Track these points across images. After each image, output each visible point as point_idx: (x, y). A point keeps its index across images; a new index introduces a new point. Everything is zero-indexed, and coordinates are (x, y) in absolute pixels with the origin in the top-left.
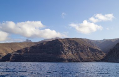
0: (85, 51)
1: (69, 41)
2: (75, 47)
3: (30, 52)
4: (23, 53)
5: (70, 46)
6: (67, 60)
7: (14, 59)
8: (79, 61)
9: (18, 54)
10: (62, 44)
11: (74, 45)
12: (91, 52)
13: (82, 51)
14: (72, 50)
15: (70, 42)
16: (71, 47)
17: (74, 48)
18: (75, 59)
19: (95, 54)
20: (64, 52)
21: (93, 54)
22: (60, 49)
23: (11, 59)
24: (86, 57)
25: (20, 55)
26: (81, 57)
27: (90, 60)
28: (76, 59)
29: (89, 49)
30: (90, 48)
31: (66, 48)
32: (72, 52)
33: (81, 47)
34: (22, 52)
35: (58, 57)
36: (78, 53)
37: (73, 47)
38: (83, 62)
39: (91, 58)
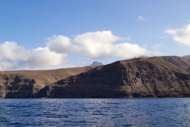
0: (167, 78)
1: (139, 62)
2: (148, 72)
3: (76, 83)
4: (66, 85)
5: (139, 72)
6: (132, 94)
7: (54, 95)
8: (152, 96)
9: (59, 86)
10: (125, 69)
11: (146, 69)
12: (178, 80)
13: (160, 79)
14: (142, 78)
15: (141, 64)
16: (141, 72)
17: (145, 74)
18: (145, 93)
19: (186, 83)
20: (127, 81)
21: (181, 83)
22: (121, 76)
23: (48, 94)
24: (166, 89)
25: (62, 87)
26: (157, 88)
27: (174, 93)
28: (148, 93)
29: (174, 75)
30: (176, 74)
31: (131, 75)
32: (143, 81)
33: (158, 73)
34: (65, 83)
35: (117, 90)
36: (153, 82)
37: (144, 72)
38: (159, 97)
39: (176, 91)
